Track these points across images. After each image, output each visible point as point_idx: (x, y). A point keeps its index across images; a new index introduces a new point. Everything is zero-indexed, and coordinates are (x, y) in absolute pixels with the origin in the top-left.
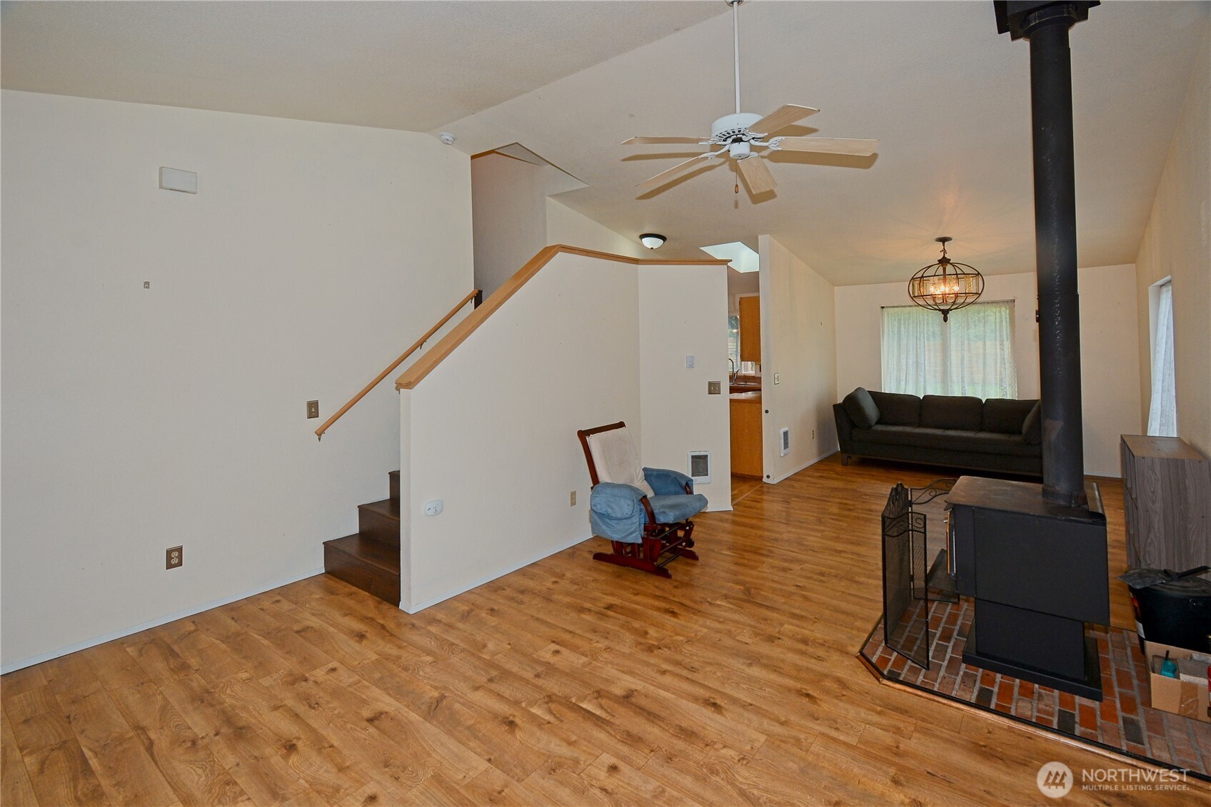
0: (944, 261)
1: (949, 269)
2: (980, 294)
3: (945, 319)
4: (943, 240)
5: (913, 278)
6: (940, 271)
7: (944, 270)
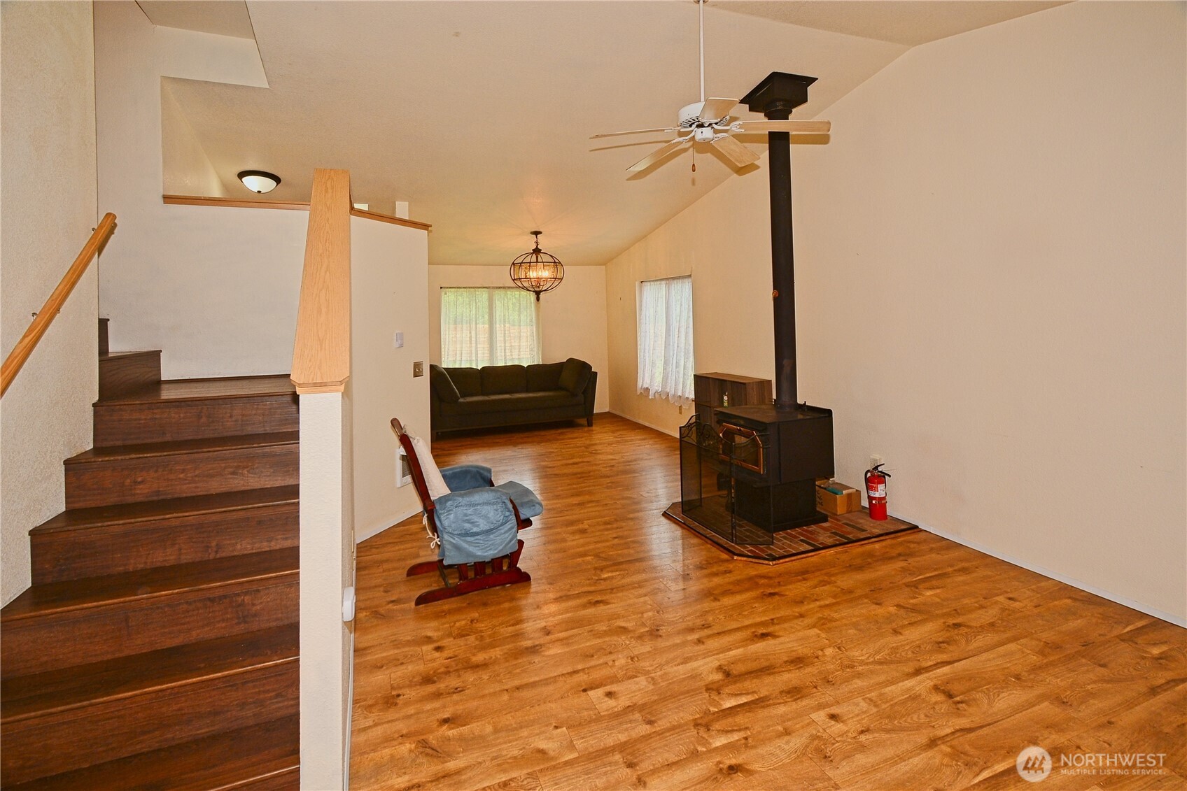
0: (537, 251)
1: (543, 257)
2: (562, 279)
3: (538, 299)
4: (537, 233)
5: (513, 264)
6: (534, 259)
7: (537, 257)
